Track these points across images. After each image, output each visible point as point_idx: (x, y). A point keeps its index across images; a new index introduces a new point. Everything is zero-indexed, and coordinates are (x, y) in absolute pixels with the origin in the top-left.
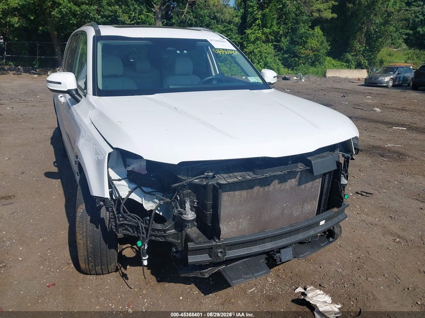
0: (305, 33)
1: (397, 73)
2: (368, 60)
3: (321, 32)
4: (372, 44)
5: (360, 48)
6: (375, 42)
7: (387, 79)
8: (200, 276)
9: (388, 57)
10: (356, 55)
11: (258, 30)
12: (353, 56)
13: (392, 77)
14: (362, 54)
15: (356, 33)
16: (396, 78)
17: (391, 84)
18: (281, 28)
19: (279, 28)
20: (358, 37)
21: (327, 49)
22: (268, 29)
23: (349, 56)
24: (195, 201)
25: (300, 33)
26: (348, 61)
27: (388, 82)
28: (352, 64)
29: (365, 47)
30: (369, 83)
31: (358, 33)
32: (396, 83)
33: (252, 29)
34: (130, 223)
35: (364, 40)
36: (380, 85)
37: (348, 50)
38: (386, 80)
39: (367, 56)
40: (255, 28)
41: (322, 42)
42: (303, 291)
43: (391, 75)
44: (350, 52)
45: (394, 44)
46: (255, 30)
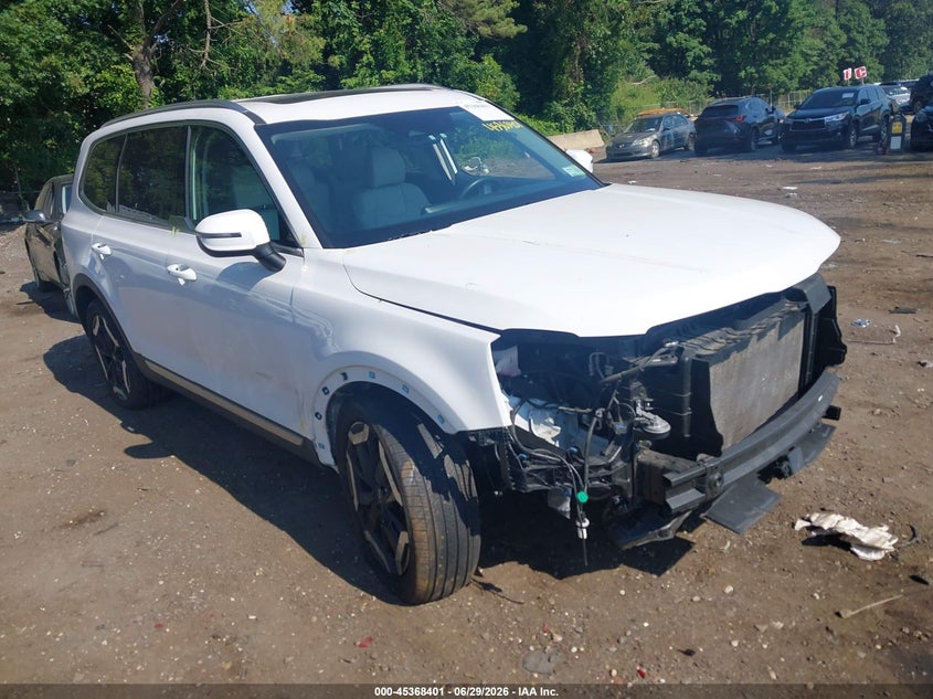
0: (466, 69)
1: (661, 128)
2: (594, 110)
3: (497, 67)
4: (597, 77)
5: (576, 88)
6: (601, 73)
7: (647, 142)
8: (659, 539)
9: (628, 100)
10: (571, 104)
11: (371, 76)
12: (566, 105)
13: (655, 137)
14: (582, 100)
15: (562, 59)
16: (663, 138)
17: (656, 151)
18: (419, 67)
19: (414, 67)
20: (568, 68)
21: (514, 99)
22: (391, 72)
23: (558, 108)
24: (647, 400)
25: (457, 71)
26: (557, 118)
27: (650, 148)
28: (566, 122)
29: (585, 85)
30: (615, 155)
31: (567, 60)
32: (665, 148)
33: (356, 76)
34: (544, 467)
35: (580, 72)
36: (639, 155)
37: (554, 94)
38: (646, 145)
39: (592, 104)
40: (362, 72)
41: (504, 87)
42: (808, 524)
43: (652, 133)
44: (559, 99)
45: (632, 74)
46: (364, 77)
